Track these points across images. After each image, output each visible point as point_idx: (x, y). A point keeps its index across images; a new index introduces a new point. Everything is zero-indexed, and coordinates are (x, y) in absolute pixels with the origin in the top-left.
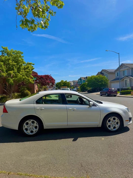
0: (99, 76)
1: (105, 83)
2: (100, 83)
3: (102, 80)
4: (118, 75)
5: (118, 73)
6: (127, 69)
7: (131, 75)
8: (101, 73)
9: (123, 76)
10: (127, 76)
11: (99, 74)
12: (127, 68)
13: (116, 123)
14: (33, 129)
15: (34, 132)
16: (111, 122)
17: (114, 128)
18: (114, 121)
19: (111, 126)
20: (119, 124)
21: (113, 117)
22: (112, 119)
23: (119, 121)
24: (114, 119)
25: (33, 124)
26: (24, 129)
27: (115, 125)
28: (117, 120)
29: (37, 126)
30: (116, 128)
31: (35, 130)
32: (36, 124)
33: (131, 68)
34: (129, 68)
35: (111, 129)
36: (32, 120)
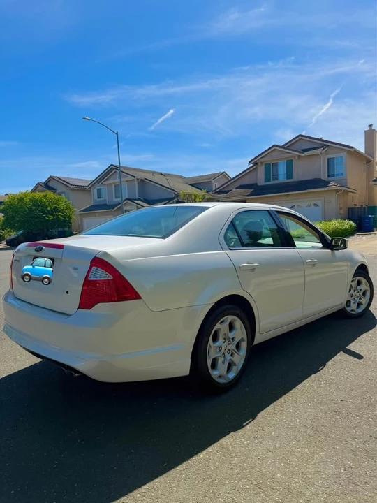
0: (45, 196)
1: (65, 216)
2: (52, 217)
3: (55, 208)
4: (99, 197)
5: (99, 191)
6: (127, 181)
7: (137, 196)
8: (47, 185)
9: (116, 198)
10: (130, 200)
11: (40, 188)
12: (127, 179)
13: (361, 294)
14: (232, 355)
15: (235, 365)
16: (352, 291)
17: (359, 305)
18: (359, 288)
19: (352, 302)
20: (368, 294)
21: (358, 278)
22: (355, 283)
23: (369, 288)
24: (359, 283)
25: (231, 335)
26: (209, 362)
27: (360, 299)
28: (365, 286)
29: (242, 340)
30: (361, 306)
31: (239, 359)
32: (240, 332)
33: (138, 179)
34: (133, 178)
35: (352, 311)
36: (230, 318)
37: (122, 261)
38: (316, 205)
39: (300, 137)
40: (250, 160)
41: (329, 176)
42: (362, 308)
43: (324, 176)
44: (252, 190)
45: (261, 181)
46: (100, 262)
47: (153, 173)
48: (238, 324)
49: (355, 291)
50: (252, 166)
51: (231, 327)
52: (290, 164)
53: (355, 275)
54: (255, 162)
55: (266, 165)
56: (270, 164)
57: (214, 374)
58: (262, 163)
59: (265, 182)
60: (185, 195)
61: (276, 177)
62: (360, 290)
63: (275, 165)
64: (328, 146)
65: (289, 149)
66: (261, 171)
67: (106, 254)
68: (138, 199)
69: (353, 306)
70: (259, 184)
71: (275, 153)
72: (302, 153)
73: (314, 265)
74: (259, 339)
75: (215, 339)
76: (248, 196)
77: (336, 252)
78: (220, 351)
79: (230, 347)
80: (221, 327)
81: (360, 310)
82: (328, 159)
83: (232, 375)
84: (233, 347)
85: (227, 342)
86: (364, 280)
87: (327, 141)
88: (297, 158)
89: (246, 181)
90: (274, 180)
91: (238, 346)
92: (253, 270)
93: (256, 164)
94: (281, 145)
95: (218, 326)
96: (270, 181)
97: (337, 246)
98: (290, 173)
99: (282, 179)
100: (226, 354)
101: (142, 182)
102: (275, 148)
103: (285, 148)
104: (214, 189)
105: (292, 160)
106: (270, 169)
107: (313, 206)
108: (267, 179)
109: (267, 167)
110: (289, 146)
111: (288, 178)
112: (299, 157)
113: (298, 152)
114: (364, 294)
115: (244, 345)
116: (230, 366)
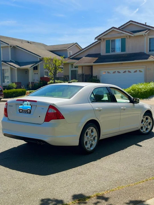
7: (10, 59)
10: (5, 62)
13: (148, 124)
14: (92, 141)
15: (93, 145)
16: (143, 122)
17: (147, 129)
18: (147, 121)
19: (144, 127)
20: (151, 124)
21: (146, 117)
22: (145, 119)
23: (151, 121)
24: (147, 119)
25: (92, 134)
26: (85, 142)
27: (148, 126)
28: (149, 120)
29: (96, 136)
30: (148, 129)
31: (95, 143)
32: (95, 133)
33: (11, 46)
34: (7, 45)
35: (144, 131)
36: (92, 128)
37: (59, 106)
38: (140, 71)
39: (131, 22)
40: (96, 37)
41: (150, 51)
42: (149, 130)
43: (146, 51)
44: (97, 58)
45: (103, 52)
46: (52, 107)
47: (22, 41)
48: (94, 130)
49: (145, 122)
50: (97, 41)
51: (92, 131)
52: (123, 42)
53: (145, 115)
54: (99, 39)
55: (107, 41)
56: (110, 40)
57: (86, 147)
58: (104, 39)
59: (106, 53)
60: (47, 60)
61: (114, 50)
62: (148, 122)
63: (113, 41)
64: (150, 29)
65: (122, 31)
66: (103, 45)
67: (54, 104)
68: (11, 62)
69: (144, 129)
70: (102, 54)
71: (113, 33)
72: (132, 34)
73: (124, 110)
74: (102, 137)
75: (87, 135)
76: (94, 63)
77: (135, 104)
78: (88, 139)
79: (91, 138)
80: (89, 131)
81: (147, 131)
82: (150, 39)
83: (92, 149)
84: (92, 138)
85: (90, 136)
86: (149, 117)
87: (149, 26)
88: (128, 37)
89: (93, 51)
90: (112, 52)
91: (94, 138)
92: (100, 111)
93: (100, 39)
94: (117, 28)
95: (88, 130)
96: (110, 53)
97: (136, 102)
98: (123, 48)
99: (118, 51)
100: (90, 141)
101: (14, 48)
102: (113, 29)
103: (120, 30)
104: (69, 56)
105: (125, 38)
106: (110, 44)
107: (138, 71)
108: (108, 51)
109: (108, 42)
110: (122, 28)
111: (122, 51)
112: (130, 36)
113: (128, 33)
114: (149, 124)
115: (96, 138)
116: (91, 145)
